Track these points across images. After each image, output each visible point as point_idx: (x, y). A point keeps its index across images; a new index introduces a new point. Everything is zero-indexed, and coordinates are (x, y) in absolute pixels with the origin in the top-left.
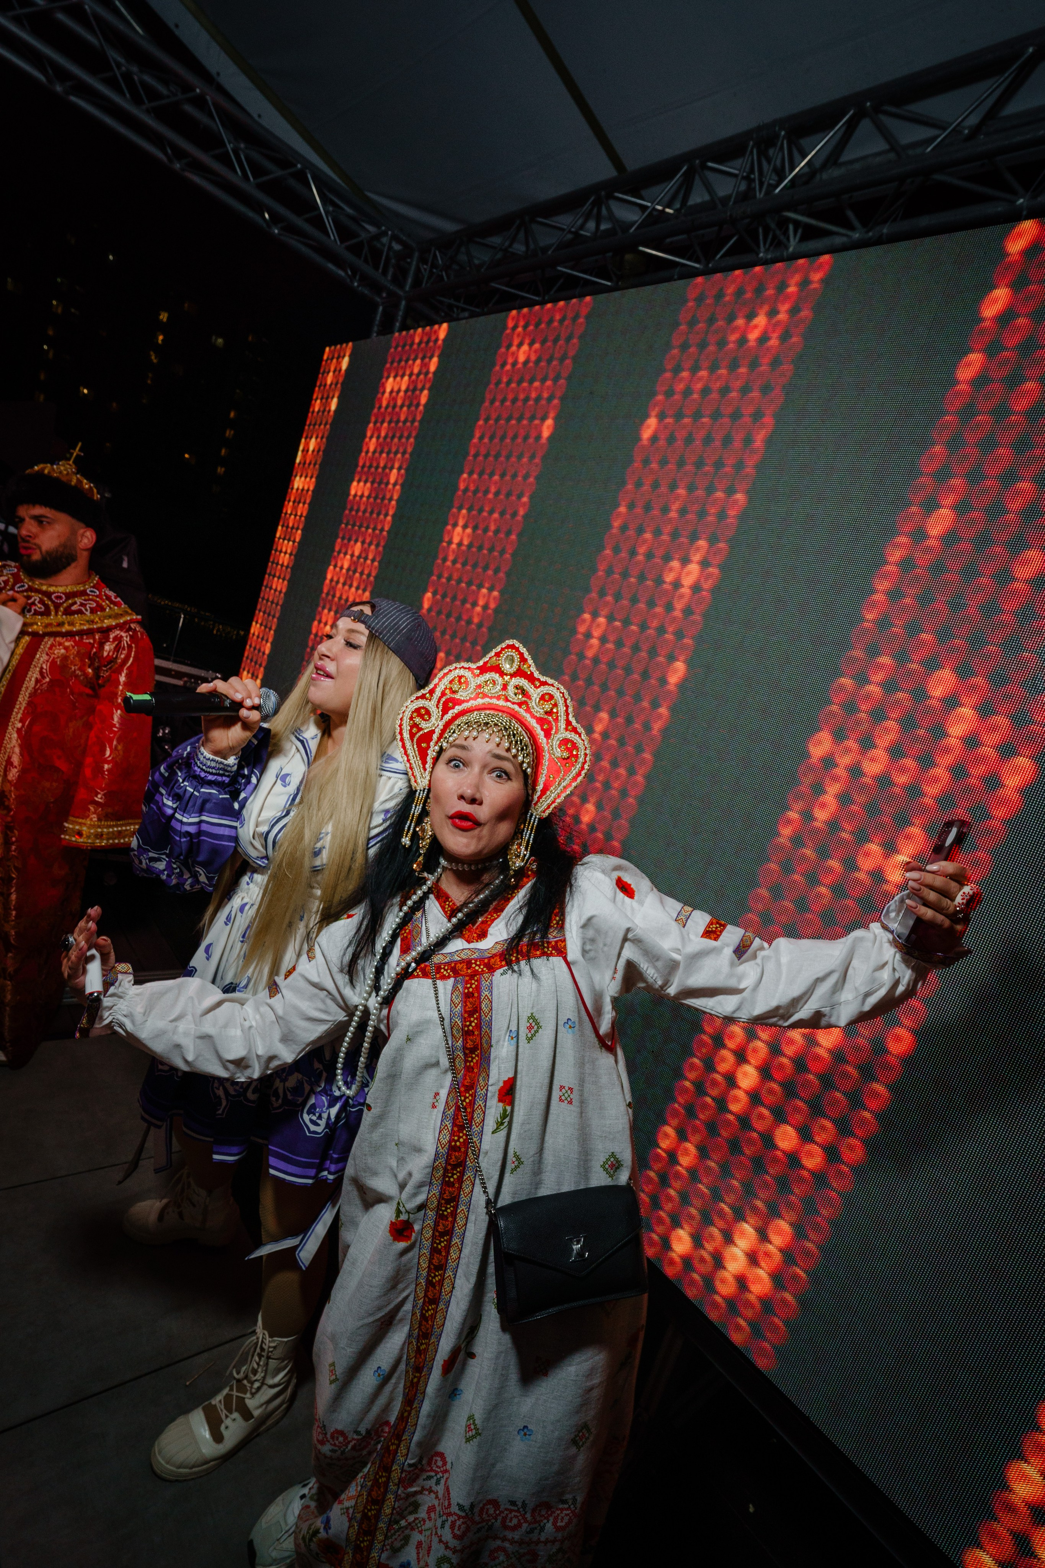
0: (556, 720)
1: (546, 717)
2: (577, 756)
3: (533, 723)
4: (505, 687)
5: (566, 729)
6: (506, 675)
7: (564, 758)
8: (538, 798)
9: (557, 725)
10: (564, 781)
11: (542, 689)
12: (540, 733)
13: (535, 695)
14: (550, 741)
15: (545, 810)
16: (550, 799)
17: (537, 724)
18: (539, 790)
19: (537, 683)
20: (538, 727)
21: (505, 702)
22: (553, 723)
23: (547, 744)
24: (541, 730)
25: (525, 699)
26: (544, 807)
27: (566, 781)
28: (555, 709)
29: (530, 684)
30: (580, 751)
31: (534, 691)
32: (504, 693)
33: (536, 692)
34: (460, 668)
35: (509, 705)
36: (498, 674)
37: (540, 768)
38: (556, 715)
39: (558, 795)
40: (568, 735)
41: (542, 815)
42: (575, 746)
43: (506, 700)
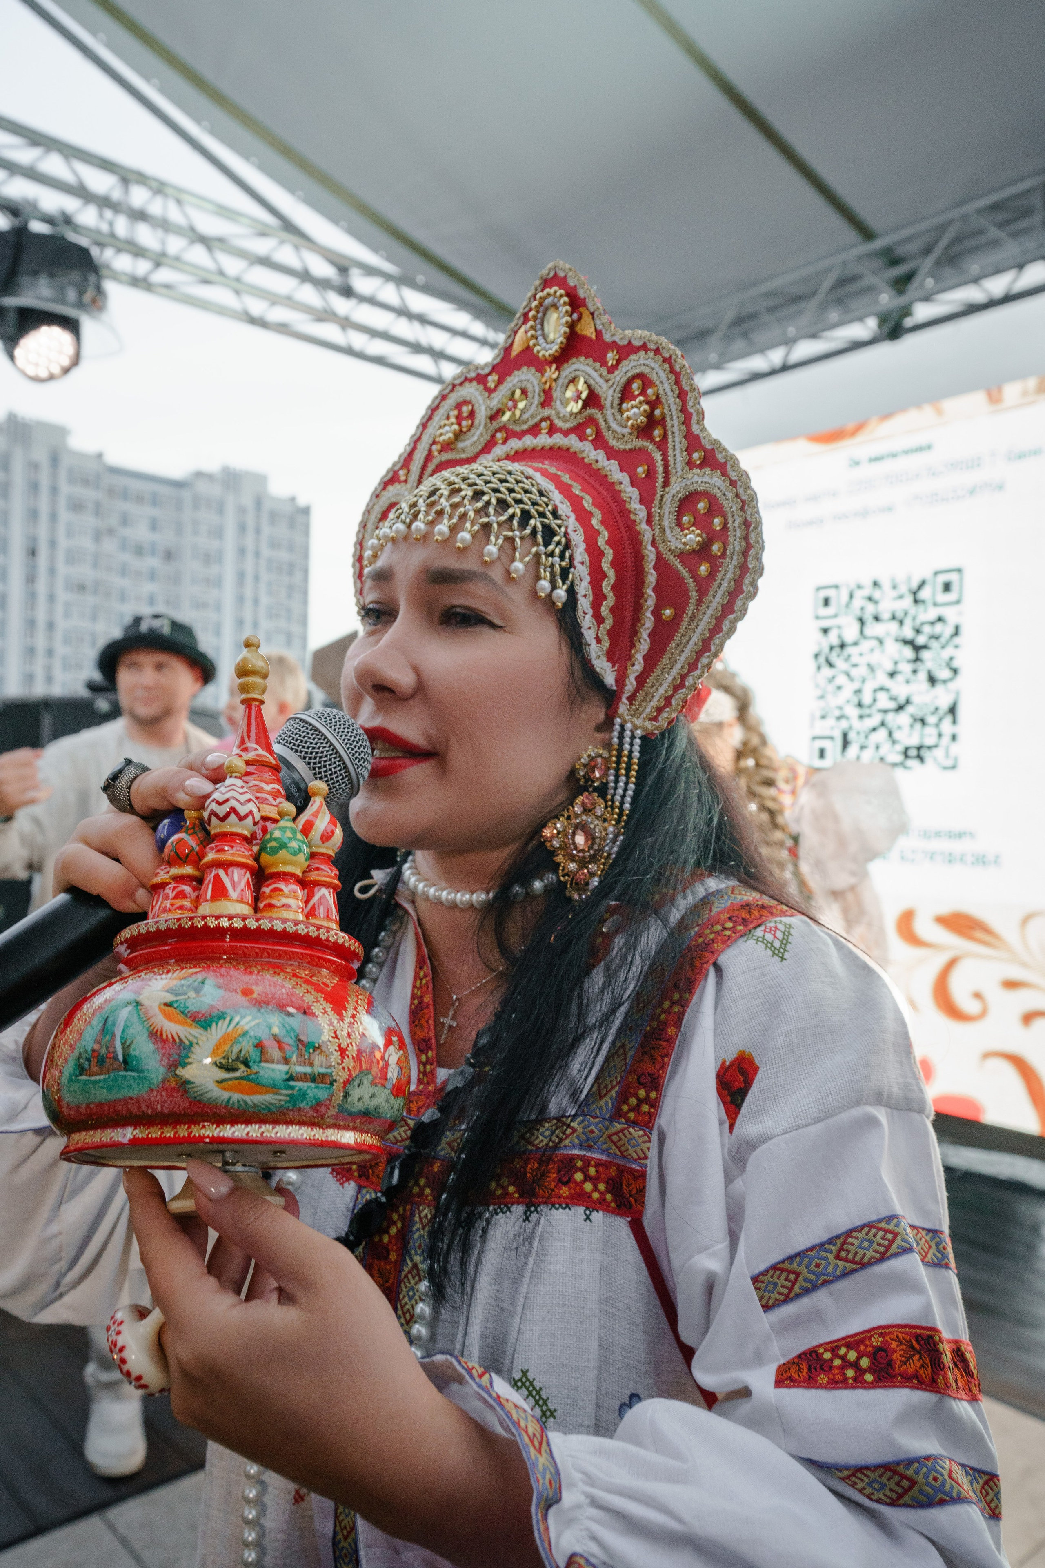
2: (723, 534)
3: (612, 469)
4: (547, 398)
6: (548, 362)
7: (694, 551)
8: (637, 678)
9: (665, 459)
10: (701, 620)
11: (624, 370)
12: (630, 493)
13: (611, 392)
14: (655, 510)
15: (660, 710)
16: (670, 678)
17: (622, 470)
18: (639, 657)
19: (611, 357)
20: (624, 478)
21: (551, 436)
22: (658, 456)
23: (649, 521)
24: (633, 484)
25: (591, 411)
26: (654, 703)
27: (706, 619)
28: (657, 412)
29: (598, 364)
30: (730, 520)
31: (607, 381)
32: (546, 412)
33: (610, 383)
34: (461, 384)
35: (558, 440)
36: (533, 370)
37: (639, 594)
38: (662, 432)
39: (689, 664)
40: (696, 478)
41: (649, 727)
42: (714, 508)
43: (552, 430)
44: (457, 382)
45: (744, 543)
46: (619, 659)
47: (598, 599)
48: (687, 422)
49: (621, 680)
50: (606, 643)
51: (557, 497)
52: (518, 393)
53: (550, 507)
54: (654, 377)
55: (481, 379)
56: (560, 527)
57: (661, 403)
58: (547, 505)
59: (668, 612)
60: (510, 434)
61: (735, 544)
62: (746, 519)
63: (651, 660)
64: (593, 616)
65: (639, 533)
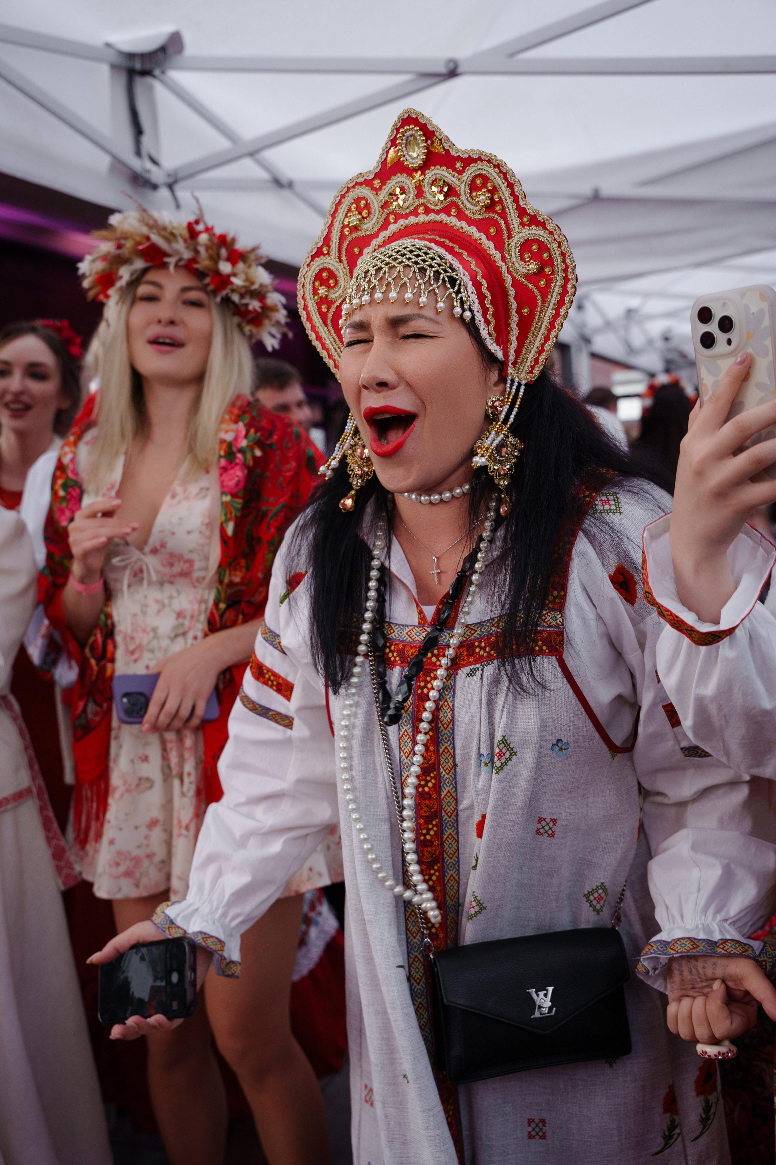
0: (503, 214)
1: (488, 215)
2: (550, 262)
3: (473, 231)
4: (420, 192)
5: (523, 224)
6: (415, 170)
7: (534, 273)
8: (515, 351)
9: (507, 224)
10: (546, 311)
11: (469, 172)
12: (489, 245)
13: (462, 186)
14: (506, 253)
15: (533, 367)
16: (535, 348)
17: (480, 232)
18: (513, 338)
19: (458, 165)
20: (483, 237)
21: (427, 216)
22: (502, 222)
23: (503, 259)
24: (488, 239)
25: (450, 199)
26: (529, 363)
27: (549, 310)
28: (496, 196)
29: (450, 170)
30: (553, 253)
31: (459, 179)
32: (421, 201)
33: (462, 180)
34: (354, 187)
35: (433, 217)
36: (405, 175)
37: (506, 302)
38: (501, 207)
39: (544, 337)
40: (528, 232)
41: (528, 377)
42: (543, 247)
43: (427, 211)
44: (351, 185)
45: (564, 266)
46: (502, 342)
47: (485, 310)
48: (516, 199)
49: (506, 354)
50: (494, 335)
51: (449, 257)
52: (398, 191)
53: (448, 265)
54: (489, 175)
55: (368, 183)
56: (457, 275)
57: (497, 191)
58: (446, 264)
59: (526, 311)
60: (398, 217)
61: (559, 266)
62: (562, 252)
63: (522, 339)
64: (484, 322)
65: (499, 267)
